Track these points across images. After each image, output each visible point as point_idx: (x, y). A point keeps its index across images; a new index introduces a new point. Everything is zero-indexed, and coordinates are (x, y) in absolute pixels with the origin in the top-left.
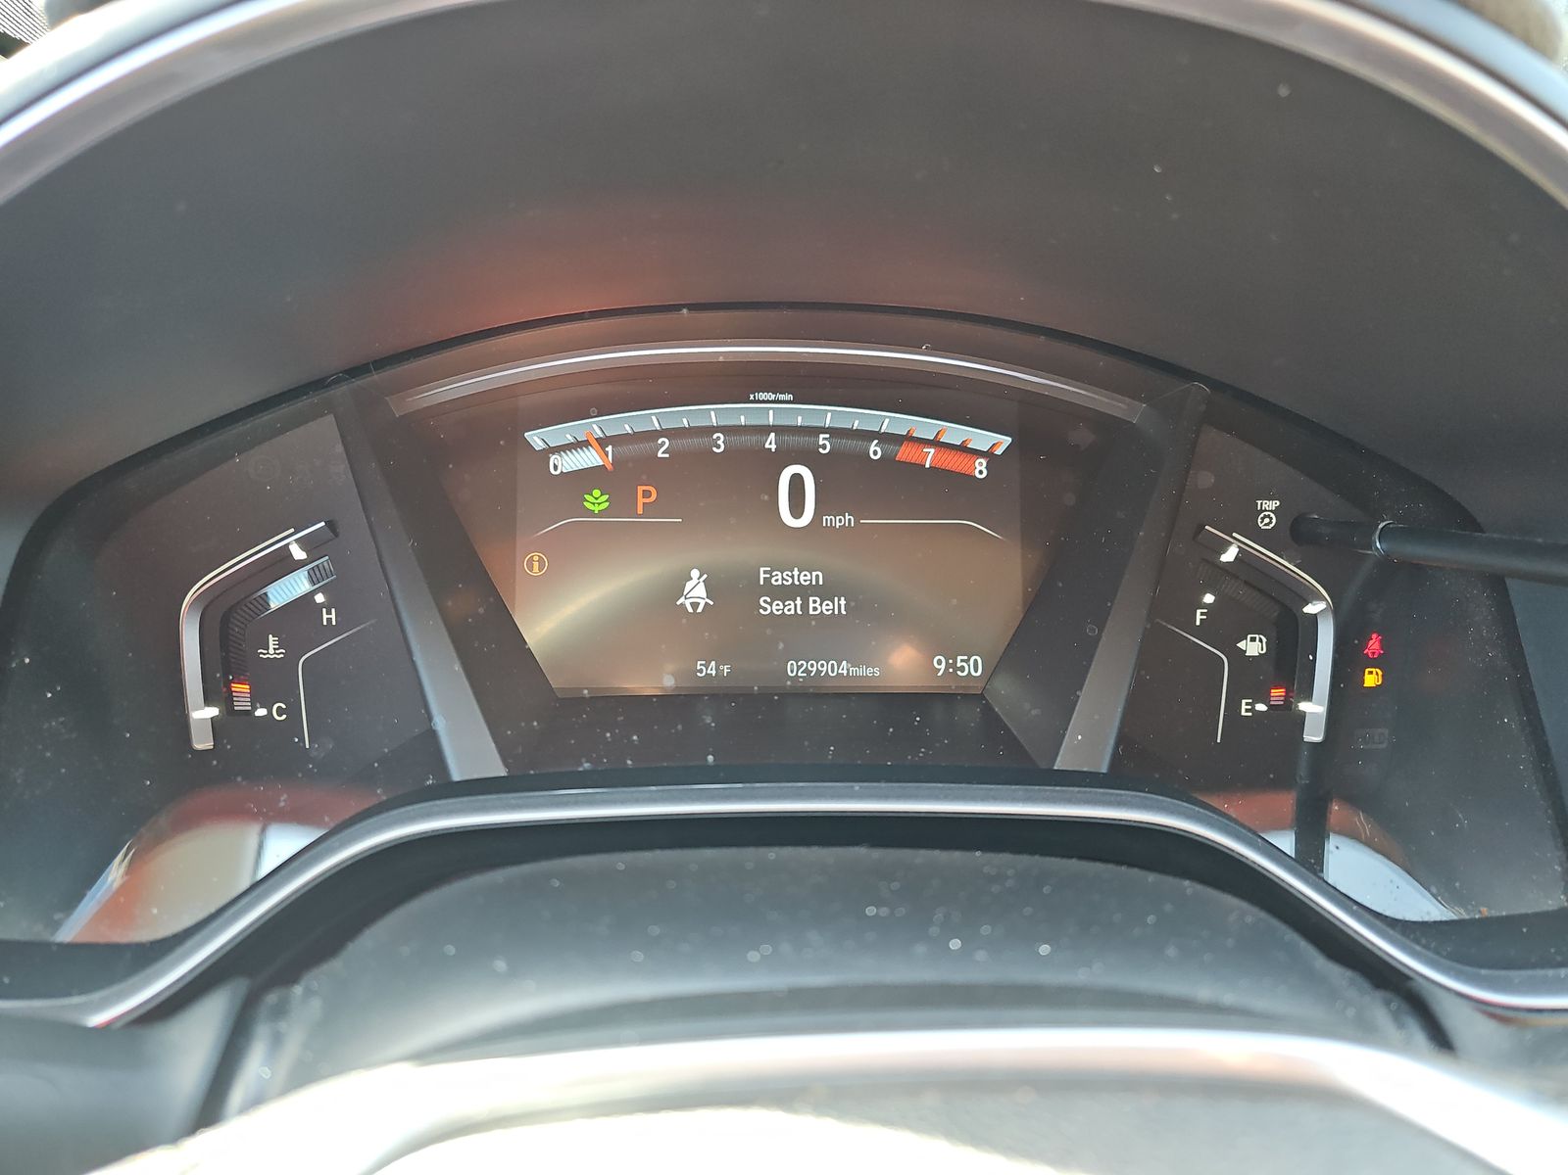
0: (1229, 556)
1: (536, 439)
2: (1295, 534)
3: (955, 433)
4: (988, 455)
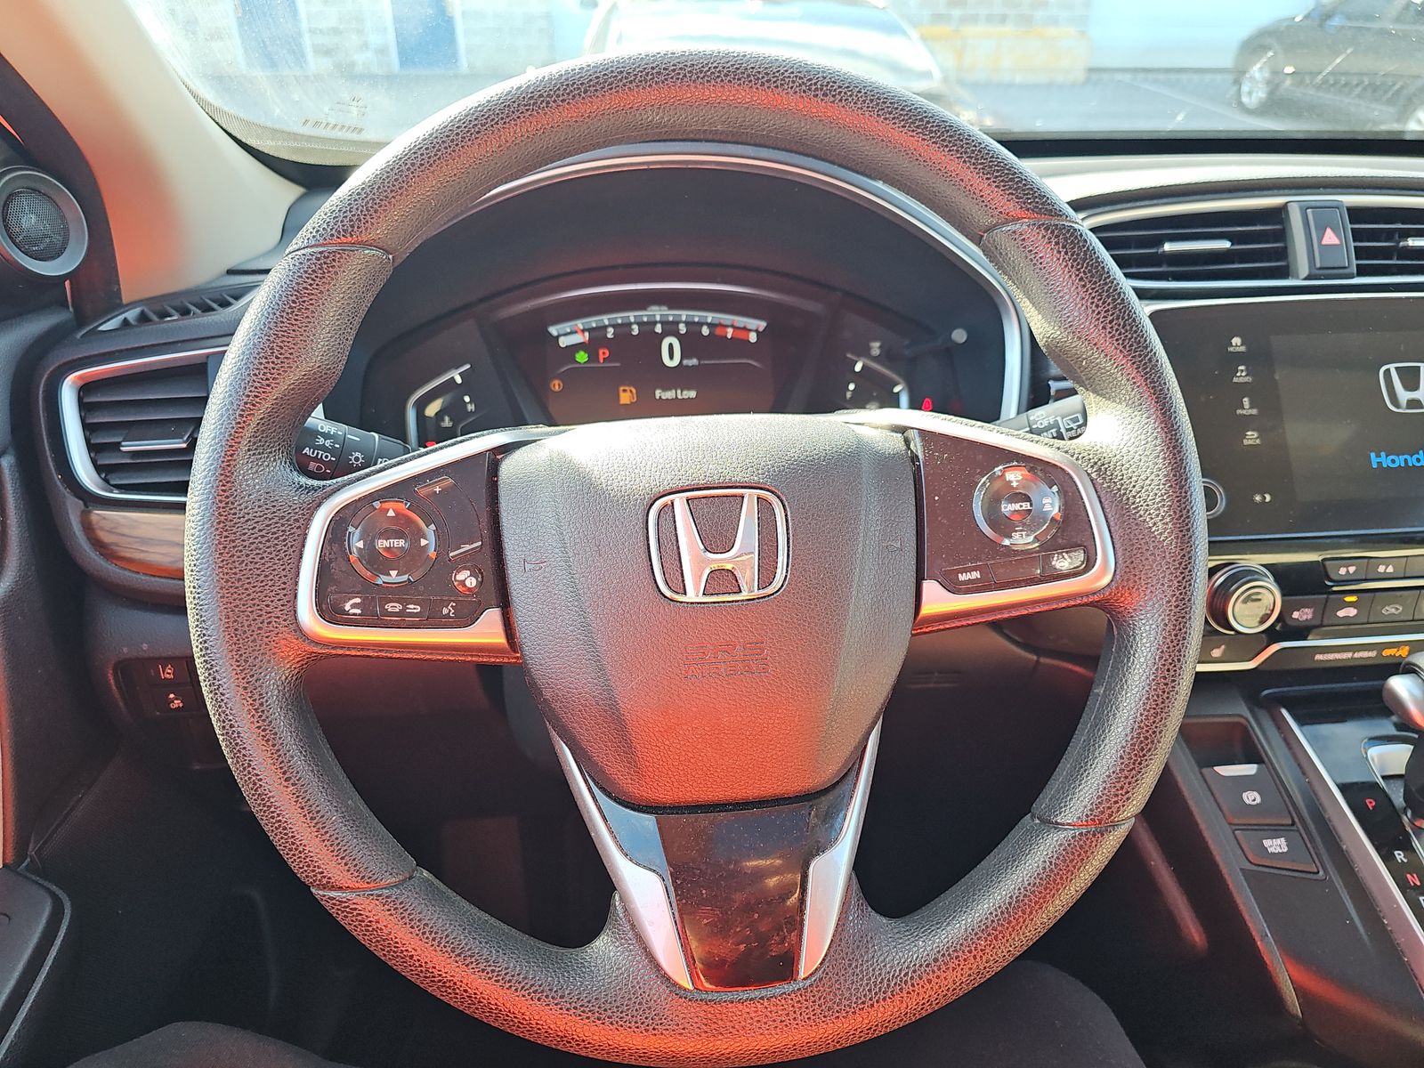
0: (858, 368)
1: (553, 330)
2: (887, 357)
3: (741, 321)
4: (757, 331)
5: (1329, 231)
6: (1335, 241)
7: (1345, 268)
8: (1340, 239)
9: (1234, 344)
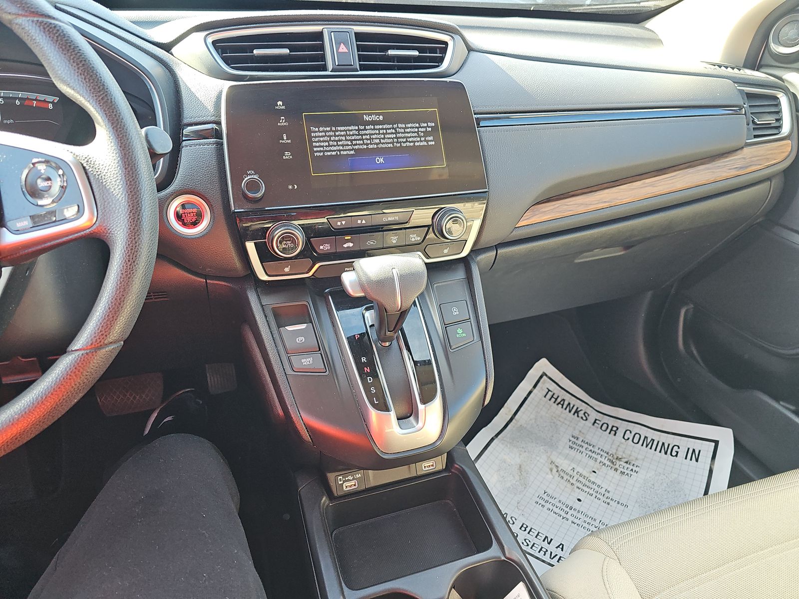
4: (53, 103)
5: (342, 44)
6: (345, 50)
7: (352, 65)
8: (349, 50)
9: (279, 105)
